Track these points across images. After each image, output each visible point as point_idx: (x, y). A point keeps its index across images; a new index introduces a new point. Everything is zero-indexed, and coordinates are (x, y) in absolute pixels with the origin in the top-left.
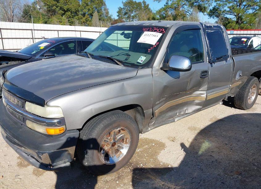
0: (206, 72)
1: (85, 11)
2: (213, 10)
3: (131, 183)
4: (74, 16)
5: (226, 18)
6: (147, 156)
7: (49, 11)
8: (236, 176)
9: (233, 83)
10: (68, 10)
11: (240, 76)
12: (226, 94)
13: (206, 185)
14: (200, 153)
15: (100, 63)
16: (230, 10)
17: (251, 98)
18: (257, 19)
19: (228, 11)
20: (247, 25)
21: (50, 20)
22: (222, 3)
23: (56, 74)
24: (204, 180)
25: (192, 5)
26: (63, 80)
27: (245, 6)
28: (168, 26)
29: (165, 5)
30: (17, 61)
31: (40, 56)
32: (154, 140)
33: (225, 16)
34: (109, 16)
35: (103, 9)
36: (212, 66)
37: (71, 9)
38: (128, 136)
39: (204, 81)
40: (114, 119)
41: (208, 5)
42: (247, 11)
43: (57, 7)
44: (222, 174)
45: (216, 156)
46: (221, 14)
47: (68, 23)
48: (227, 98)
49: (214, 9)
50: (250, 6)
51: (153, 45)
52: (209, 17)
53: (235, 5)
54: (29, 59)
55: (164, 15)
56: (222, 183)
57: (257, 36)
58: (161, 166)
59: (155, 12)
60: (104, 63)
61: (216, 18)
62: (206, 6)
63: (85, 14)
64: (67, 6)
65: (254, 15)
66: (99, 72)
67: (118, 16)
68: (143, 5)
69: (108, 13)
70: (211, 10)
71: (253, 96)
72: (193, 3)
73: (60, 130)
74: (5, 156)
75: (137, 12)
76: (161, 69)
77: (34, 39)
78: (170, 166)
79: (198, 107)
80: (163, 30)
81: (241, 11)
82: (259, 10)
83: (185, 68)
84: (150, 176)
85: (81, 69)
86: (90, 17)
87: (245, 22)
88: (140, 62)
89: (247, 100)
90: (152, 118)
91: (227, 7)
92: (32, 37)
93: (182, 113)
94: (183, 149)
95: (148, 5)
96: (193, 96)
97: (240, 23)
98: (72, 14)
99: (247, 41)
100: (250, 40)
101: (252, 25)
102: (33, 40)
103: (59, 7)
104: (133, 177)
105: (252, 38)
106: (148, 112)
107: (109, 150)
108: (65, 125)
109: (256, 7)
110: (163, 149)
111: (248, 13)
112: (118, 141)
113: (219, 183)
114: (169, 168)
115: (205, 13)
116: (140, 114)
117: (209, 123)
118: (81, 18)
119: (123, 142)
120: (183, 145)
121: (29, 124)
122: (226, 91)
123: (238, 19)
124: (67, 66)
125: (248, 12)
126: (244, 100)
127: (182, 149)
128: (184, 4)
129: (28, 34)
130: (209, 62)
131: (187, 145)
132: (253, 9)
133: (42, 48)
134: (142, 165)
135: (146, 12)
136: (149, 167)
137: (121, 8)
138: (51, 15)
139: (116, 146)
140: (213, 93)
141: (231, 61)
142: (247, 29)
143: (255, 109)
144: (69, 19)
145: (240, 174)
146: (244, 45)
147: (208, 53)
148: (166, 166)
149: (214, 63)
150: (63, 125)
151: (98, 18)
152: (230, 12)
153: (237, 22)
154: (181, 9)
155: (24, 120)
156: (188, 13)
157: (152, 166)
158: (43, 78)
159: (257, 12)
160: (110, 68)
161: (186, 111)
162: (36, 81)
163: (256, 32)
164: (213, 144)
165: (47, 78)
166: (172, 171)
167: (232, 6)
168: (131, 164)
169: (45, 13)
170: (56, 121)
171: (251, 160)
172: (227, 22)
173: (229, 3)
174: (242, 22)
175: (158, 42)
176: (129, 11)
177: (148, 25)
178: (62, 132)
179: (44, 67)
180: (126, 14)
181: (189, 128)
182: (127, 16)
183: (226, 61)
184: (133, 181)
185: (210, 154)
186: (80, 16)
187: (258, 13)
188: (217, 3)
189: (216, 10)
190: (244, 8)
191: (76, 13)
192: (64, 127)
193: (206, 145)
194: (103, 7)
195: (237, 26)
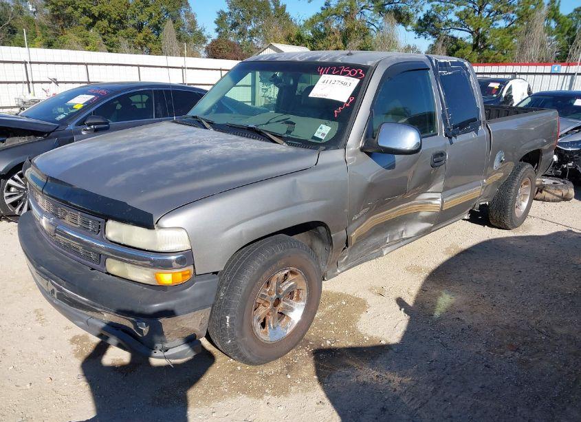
0: (442, 154)
1: (143, 18)
2: (424, 19)
3: (315, 377)
4: (118, 30)
5: (452, 37)
6: (337, 325)
7: (58, 17)
8: (509, 353)
9: (488, 177)
10: (101, 16)
11: (501, 161)
12: (476, 198)
13: (457, 372)
14: (437, 314)
15: (239, 141)
16: (461, 19)
17: (521, 205)
18: (515, 40)
19: (456, 23)
20: (496, 52)
21: (62, 38)
22: (443, 5)
23: (158, 164)
24: (452, 363)
25: (381, 10)
26: (178, 175)
27: (490, 12)
28: (369, 64)
29: (322, 9)
30: (27, 137)
31: (77, 125)
32: (342, 294)
33: (450, 34)
34: (198, 29)
35: (183, 14)
36: (451, 143)
37: (108, 14)
38: (303, 285)
39: (438, 173)
40: (280, 252)
41: (415, 9)
42: (494, 23)
43: (76, 9)
44: (483, 350)
45: (468, 320)
46: (442, 29)
47: (104, 46)
48: (477, 206)
49: (427, 17)
50: (501, 13)
51: (343, 103)
52: (417, 36)
53: (471, 9)
54: (53, 131)
55: (322, 30)
56: (486, 366)
57: (518, 76)
58: (366, 343)
59: (302, 23)
60: (247, 140)
61: (430, 37)
62: (411, 11)
63: (142, 24)
64: (99, 5)
65: (510, 31)
66: (244, 159)
67: (217, 30)
68: (274, 7)
69: (194, 23)
70: (420, 20)
71: (523, 201)
72: (384, 5)
73: (183, 275)
74: (42, 338)
75: (260, 23)
76: (362, 150)
77: (31, 84)
78: (383, 342)
79: (427, 225)
80: (361, 72)
81: (483, 24)
82: (517, 21)
83: (408, 149)
84: (348, 362)
85: (205, 152)
86: (154, 32)
87: (491, 47)
88: (320, 137)
89: (513, 210)
90: (345, 248)
91: (453, 13)
92: (26, 80)
93: (396, 238)
94: (403, 309)
95: (284, 7)
96: (417, 204)
97: (481, 49)
98: (112, 25)
99: (500, 87)
100: (505, 85)
101: (505, 52)
102: (29, 86)
103: (79, 9)
104: (317, 367)
105: (511, 83)
106: (338, 236)
107: (268, 314)
108: (194, 265)
109: (511, 15)
110: (363, 310)
111: (497, 27)
112: (283, 295)
113: (481, 368)
114: (383, 347)
115: (409, 27)
116: (323, 242)
117: (445, 258)
118: (134, 36)
119: (292, 298)
120: (400, 302)
121: (114, 267)
122: (477, 192)
123: (477, 40)
124: (173, 148)
125: (496, 24)
126: (509, 210)
127: (400, 310)
128: (364, 6)
129: (18, 72)
130: (446, 136)
131: (410, 301)
132: (507, 18)
133: (79, 107)
134: (328, 342)
135: (280, 22)
136: (344, 345)
137: (222, 12)
138: (62, 28)
139: (281, 306)
140: (454, 196)
141: (485, 133)
142: (496, 63)
143: (528, 228)
144: (105, 37)
145: (518, 350)
146: (495, 96)
147: (443, 116)
148: (377, 343)
149: (456, 137)
150: (188, 265)
151: (174, 34)
152: (460, 25)
153: (475, 47)
154: (358, 17)
155: (101, 258)
156: (372, 27)
157: (350, 344)
158: (132, 173)
159: (514, 25)
160: (263, 150)
161: (404, 233)
162: (121, 178)
163: (517, 69)
164: (460, 297)
165: (142, 171)
166: (391, 351)
167: (465, 11)
168: (308, 341)
169: (46, 23)
170: (173, 258)
171: (533, 322)
172: (454, 47)
173: (457, 5)
174: (485, 47)
175: (352, 96)
176: (243, 19)
177: (327, 60)
178: (188, 278)
179: (123, 150)
180: (235, 25)
181: (407, 269)
182: (237, 31)
183: (476, 131)
184: (318, 373)
185: (455, 316)
186: (131, 30)
187: (516, 28)
188: (432, 6)
189: (432, 20)
190: (488, 16)
191: (121, 22)
192: (191, 268)
193: (445, 301)
194: (183, 9)
195: (476, 55)
